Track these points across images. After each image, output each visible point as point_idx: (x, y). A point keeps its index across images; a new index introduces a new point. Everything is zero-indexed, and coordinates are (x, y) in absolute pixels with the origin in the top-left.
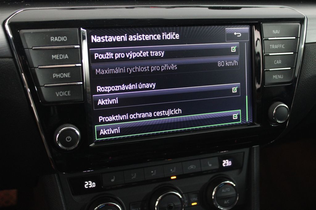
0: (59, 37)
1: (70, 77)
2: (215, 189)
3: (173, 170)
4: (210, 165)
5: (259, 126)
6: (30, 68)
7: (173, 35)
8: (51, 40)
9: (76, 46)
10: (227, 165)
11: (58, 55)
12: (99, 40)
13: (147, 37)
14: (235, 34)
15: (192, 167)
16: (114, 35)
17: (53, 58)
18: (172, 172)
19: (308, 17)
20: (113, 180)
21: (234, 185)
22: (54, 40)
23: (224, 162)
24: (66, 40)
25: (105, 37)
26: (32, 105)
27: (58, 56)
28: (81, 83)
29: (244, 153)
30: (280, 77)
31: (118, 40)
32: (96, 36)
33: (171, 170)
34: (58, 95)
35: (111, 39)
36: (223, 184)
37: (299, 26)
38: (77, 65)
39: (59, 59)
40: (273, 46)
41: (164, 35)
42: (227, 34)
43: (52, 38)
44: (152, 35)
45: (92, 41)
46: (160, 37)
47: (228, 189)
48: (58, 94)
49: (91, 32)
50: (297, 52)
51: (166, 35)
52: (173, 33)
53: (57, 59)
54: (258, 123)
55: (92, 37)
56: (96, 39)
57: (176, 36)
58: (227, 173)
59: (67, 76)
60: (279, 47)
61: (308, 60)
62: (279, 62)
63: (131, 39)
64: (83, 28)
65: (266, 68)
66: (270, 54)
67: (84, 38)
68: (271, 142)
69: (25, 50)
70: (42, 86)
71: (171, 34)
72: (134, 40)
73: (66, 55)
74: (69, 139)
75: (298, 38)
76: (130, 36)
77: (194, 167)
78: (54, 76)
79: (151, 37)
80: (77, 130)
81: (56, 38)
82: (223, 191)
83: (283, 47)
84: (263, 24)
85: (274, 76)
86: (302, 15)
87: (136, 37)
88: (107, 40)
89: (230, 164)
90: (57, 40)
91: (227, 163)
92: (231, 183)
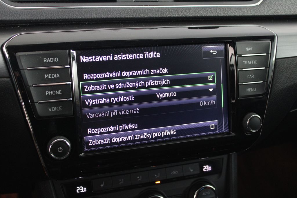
0: (51, 58)
1: (61, 94)
2: (196, 192)
3: (157, 175)
4: (192, 170)
5: (234, 134)
6: (26, 86)
7: (154, 54)
8: (44, 61)
9: (66, 66)
10: (207, 170)
12: (87, 60)
13: (131, 56)
14: (211, 51)
15: (174, 172)
16: (101, 55)
17: (46, 78)
18: (156, 177)
19: (278, 35)
20: (102, 186)
21: (214, 189)
22: (47, 61)
23: (204, 168)
24: (57, 61)
25: (93, 57)
27: (50, 75)
28: (72, 99)
29: (223, 158)
30: (253, 90)
31: (105, 59)
32: (84, 56)
33: (156, 176)
34: (50, 111)
35: (98, 59)
36: (203, 188)
37: (269, 43)
38: (67, 83)
39: (51, 78)
40: (246, 62)
41: (146, 54)
42: (203, 52)
43: (45, 60)
44: (135, 55)
45: (81, 61)
46: (142, 56)
47: (208, 193)
48: (50, 109)
49: (80, 53)
50: (268, 67)
51: (148, 54)
52: (154, 52)
53: (50, 78)
54: (233, 132)
55: (81, 57)
56: (84, 59)
57: (157, 55)
58: (207, 178)
59: (58, 93)
60: (251, 63)
61: (278, 74)
62: (252, 76)
63: (116, 58)
64: (72, 50)
65: (239, 82)
66: (243, 70)
67: (73, 59)
68: (247, 149)
69: (21, 70)
70: (36, 103)
71: (152, 53)
72: (119, 59)
73: (58, 74)
74: (60, 149)
75: (269, 54)
76: (115, 56)
77: (177, 172)
78: (47, 94)
79: (135, 56)
80: (68, 142)
81: (48, 59)
82: (204, 194)
83: (255, 62)
84: (236, 42)
85: (247, 89)
86: (273, 33)
87: (121, 57)
88: (95, 59)
89: (210, 169)
90: (49, 61)
91: (207, 168)
92: (211, 187)
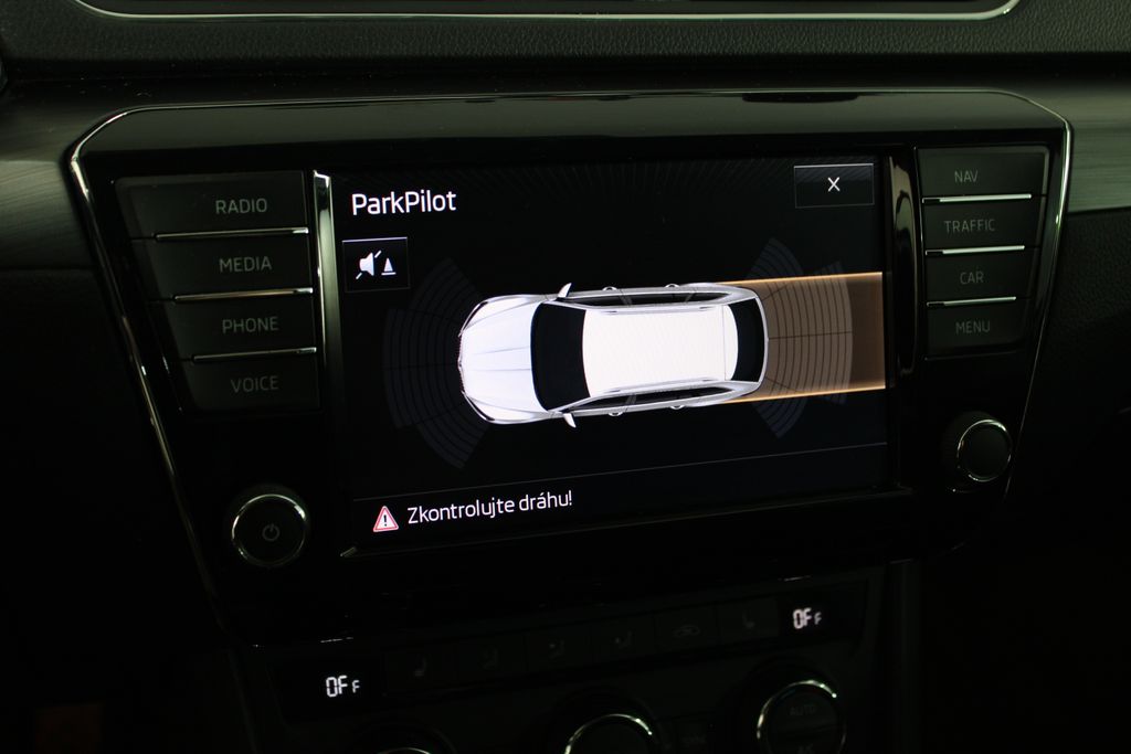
0: (241, 201)
1: (276, 329)
2: (766, 705)
3: (623, 639)
5: (908, 491)
6: (149, 300)
8: (218, 208)
9: (297, 231)
11: (240, 259)
12: (374, 209)
15: (685, 628)
17: (221, 270)
18: (620, 647)
19: (1075, 127)
20: (419, 673)
22: (227, 209)
23: (797, 616)
24: (265, 210)
26: (154, 421)
27: (238, 261)
28: (315, 349)
30: (979, 327)
32: (365, 196)
33: (618, 641)
34: (237, 390)
36: (793, 691)
37: (1043, 155)
38: (301, 291)
39: (240, 270)
42: (799, 184)
43: (221, 205)
47: (811, 708)
48: (236, 385)
49: (346, 184)
50: (1038, 242)
53: (236, 270)
54: (906, 481)
56: (358, 202)
59: (266, 328)
60: (975, 228)
61: (1075, 271)
62: (976, 277)
64: (319, 173)
65: (930, 297)
66: (946, 252)
67: (324, 205)
69: (134, 241)
70: (187, 360)
73: (266, 258)
74: (271, 531)
75: (1042, 195)
77: (694, 631)
78: (225, 328)
80: (299, 504)
81: (232, 202)
82: (793, 712)
83: (988, 226)
84: (921, 151)
85: (958, 324)
86: (1055, 119)
90: (236, 209)
92: (822, 686)
